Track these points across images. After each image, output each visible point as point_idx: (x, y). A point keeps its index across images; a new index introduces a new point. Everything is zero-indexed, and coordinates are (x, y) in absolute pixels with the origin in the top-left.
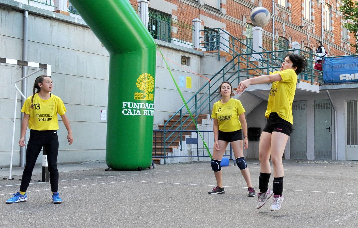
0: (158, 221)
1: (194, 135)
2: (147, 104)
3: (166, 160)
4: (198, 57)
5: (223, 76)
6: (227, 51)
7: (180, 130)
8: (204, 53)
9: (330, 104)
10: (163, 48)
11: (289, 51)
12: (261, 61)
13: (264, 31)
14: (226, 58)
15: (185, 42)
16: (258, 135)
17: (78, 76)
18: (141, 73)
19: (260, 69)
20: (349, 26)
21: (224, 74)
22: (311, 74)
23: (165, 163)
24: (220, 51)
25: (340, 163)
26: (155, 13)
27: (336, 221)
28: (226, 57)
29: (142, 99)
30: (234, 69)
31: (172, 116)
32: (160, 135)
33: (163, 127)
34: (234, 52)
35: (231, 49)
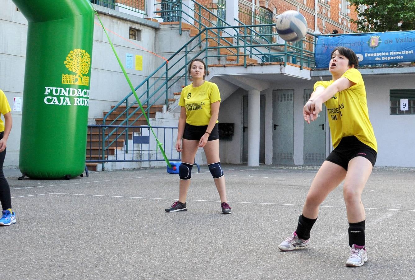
0: (91, 246)
1: (145, 132)
2: (80, 90)
3: (106, 165)
4: (152, 30)
5: (186, 55)
6: (191, 23)
7: (125, 126)
8: (160, 25)
10: (103, 16)
11: (273, 26)
12: (237, 38)
14: (190, 33)
15: (134, 9)
16: (230, 132)
18: (71, 49)
19: (235, 47)
21: (187, 53)
22: (300, 56)
23: (103, 169)
24: (182, 23)
27: (329, 242)
28: (190, 30)
29: (72, 84)
30: (200, 47)
31: (115, 106)
32: (97, 132)
33: (102, 121)
34: (201, 24)
35: (197, 21)
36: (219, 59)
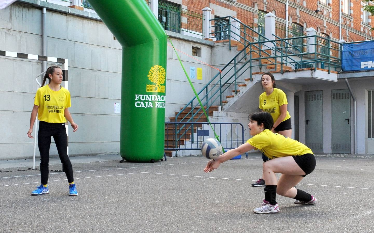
0: (173, 212)
1: (206, 127)
2: (159, 96)
3: (178, 152)
4: (209, 48)
5: (235, 66)
6: (238, 40)
7: (191, 123)
8: (214, 43)
9: (348, 94)
10: (173, 39)
11: (304, 38)
12: (274, 50)
13: (277, 17)
14: (237, 48)
15: (195, 32)
17: (93, 70)
18: (152, 66)
19: (273, 58)
20: (370, 8)
21: (236, 64)
22: (328, 62)
23: (176, 156)
24: (231, 40)
25: (360, 157)
26: (165, 4)
27: (358, 217)
28: (237, 46)
29: (154, 92)
31: (183, 108)
32: (171, 128)
33: (175, 119)
34: (246, 40)
35: (242, 38)
36: (261, 67)
